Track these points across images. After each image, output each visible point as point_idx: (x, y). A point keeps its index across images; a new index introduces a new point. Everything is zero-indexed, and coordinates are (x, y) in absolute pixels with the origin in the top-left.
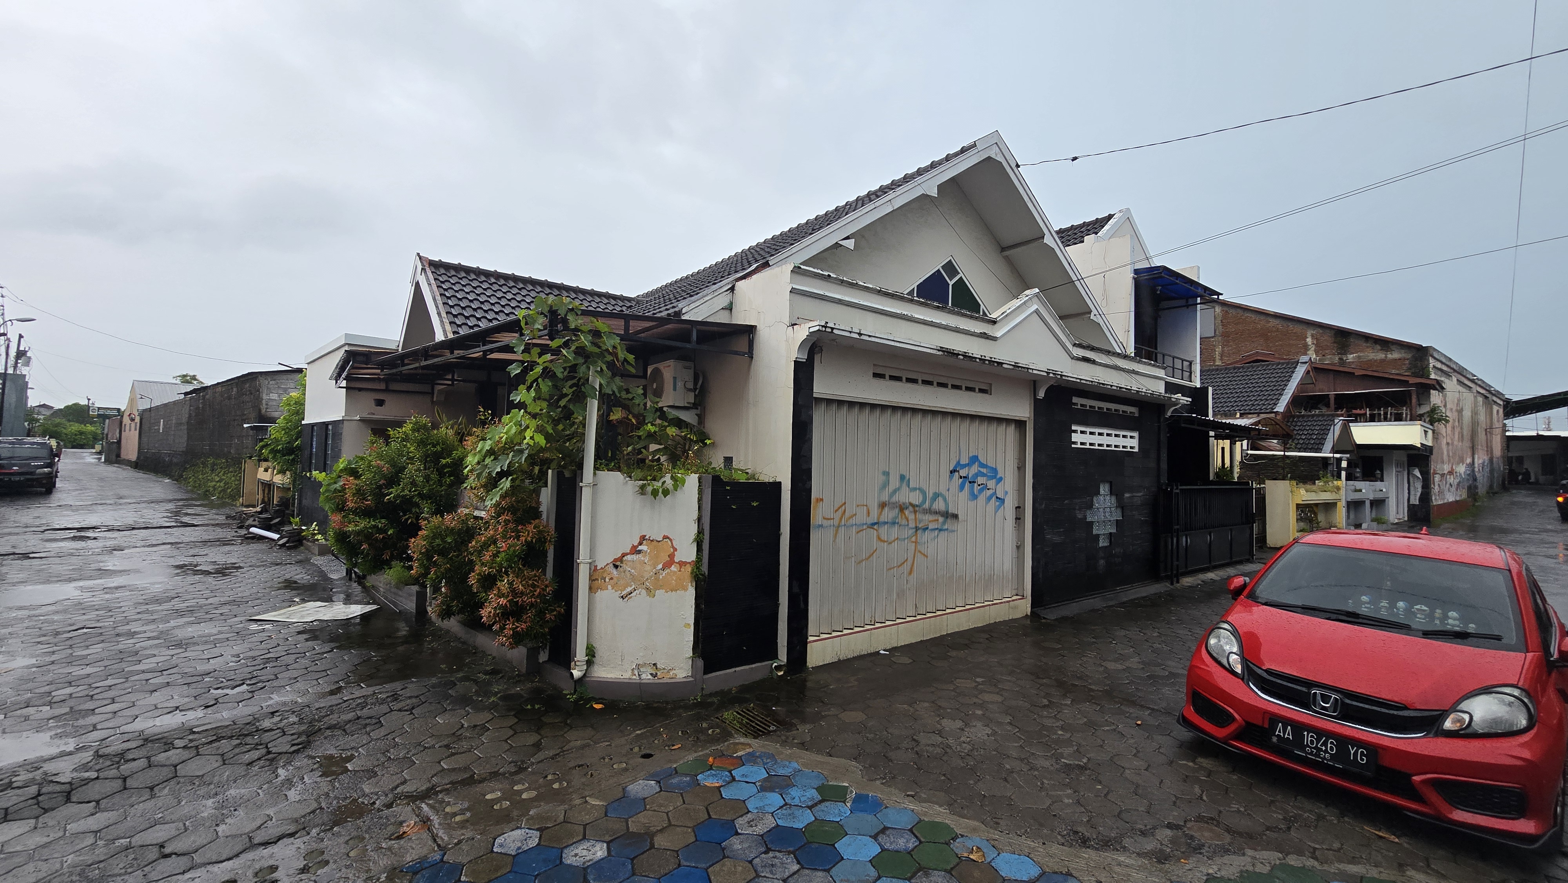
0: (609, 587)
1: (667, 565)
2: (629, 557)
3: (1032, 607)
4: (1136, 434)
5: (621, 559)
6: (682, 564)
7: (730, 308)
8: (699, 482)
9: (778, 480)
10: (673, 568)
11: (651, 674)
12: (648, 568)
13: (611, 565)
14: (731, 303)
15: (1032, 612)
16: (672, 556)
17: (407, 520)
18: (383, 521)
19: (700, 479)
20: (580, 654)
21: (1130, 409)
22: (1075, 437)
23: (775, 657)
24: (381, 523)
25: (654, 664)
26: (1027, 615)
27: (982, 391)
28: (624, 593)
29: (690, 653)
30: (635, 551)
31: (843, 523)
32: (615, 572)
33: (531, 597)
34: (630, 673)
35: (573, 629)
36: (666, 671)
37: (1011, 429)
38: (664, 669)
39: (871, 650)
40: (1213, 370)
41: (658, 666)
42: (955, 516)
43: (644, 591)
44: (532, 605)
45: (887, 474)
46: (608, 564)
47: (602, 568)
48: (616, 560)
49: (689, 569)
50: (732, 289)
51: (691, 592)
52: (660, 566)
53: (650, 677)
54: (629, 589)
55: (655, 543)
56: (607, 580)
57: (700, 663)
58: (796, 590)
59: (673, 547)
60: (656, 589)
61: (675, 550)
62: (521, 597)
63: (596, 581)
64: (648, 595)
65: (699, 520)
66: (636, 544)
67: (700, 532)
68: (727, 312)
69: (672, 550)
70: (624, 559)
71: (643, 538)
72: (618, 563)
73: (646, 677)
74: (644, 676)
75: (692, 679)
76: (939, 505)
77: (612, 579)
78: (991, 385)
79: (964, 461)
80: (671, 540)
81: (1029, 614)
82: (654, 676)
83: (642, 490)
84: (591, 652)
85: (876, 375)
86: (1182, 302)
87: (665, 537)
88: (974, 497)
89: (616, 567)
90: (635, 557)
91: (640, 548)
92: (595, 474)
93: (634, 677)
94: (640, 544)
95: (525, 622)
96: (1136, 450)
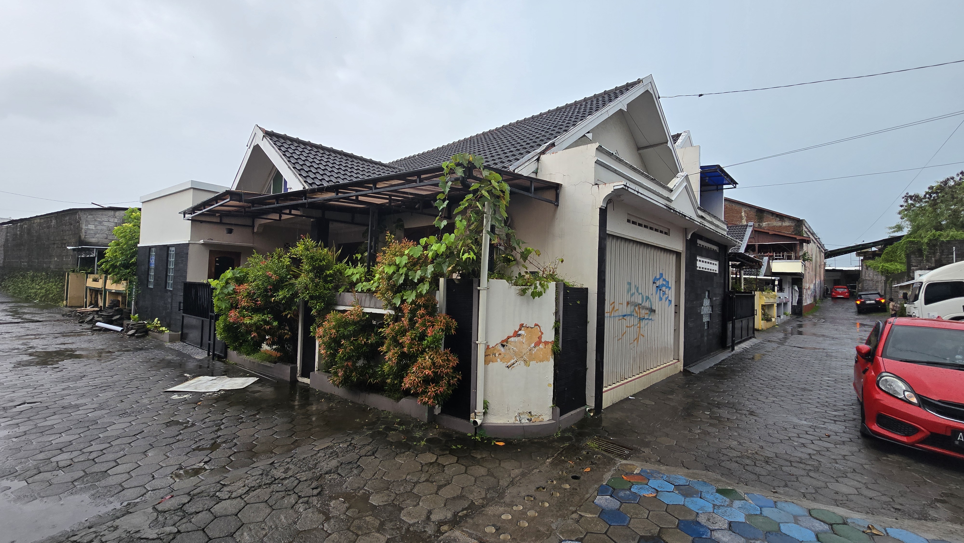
0: (499, 360)
1: (537, 344)
2: (512, 339)
3: (684, 366)
4: (717, 263)
5: (506, 341)
6: (546, 343)
7: (536, 172)
8: (556, 287)
9: (584, 287)
10: (541, 346)
11: (528, 419)
12: (525, 346)
13: (500, 345)
14: (537, 169)
15: (684, 369)
16: (540, 338)
17: (287, 315)
18: (270, 316)
19: (556, 285)
20: (480, 408)
21: (715, 248)
22: (699, 264)
23: (584, 403)
24: (268, 317)
25: (530, 413)
26: (681, 371)
27: (666, 233)
28: (509, 364)
29: (551, 404)
30: (516, 334)
31: (613, 315)
32: (502, 349)
33: (447, 368)
34: (514, 419)
35: (472, 391)
36: (536, 417)
37: (673, 258)
38: (536, 415)
39: (626, 397)
40: (739, 226)
41: (532, 414)
42: (654, 311)
43: (522, 362)
44: (447, 374)
45: (629, 284)
46: (497, 344)
47: (493, 347)
48: (503, 341)
49: (550, 346)
50: (538, 160)
51: (551, 362)
52: (533, 345)
53: (527, 421)
54: (512, 361)
55: (529, 329)
56: (497, 355)
57: (558, 410)
58: (599, 359)
59: (541, 331)
60: (530, 361)
61: (542, 333)
62: (439, 369)
63: (489, 357)
64: (525, 365)
65: (556, 313)
66: (517, 330)
67: (557, 322)
68: (535, 174)
69: (540, 334)
70: (509, 340)
71: (522, 325)
72: (505, 343)
73: (525, 422)
74: (523, 421)
75: (554, 422)
76: (647, 304)
77: (500, 354)
78: (669, 230)
79: (658, 277)
80: (539, 327)
81: (682, 370)
82: (530, 420)
83: (523, 292)
84: (486, 406)
85: (629, 221)
86: (715, 187)
87: (536, 325)
88: (661, 299)
89: (503, 346)
90: (516, 339)
91: (520, 332)
92: (488, 281)
93: (517, 422)
94: (520, 330)
95: (442, 386)
96: (717, 272)
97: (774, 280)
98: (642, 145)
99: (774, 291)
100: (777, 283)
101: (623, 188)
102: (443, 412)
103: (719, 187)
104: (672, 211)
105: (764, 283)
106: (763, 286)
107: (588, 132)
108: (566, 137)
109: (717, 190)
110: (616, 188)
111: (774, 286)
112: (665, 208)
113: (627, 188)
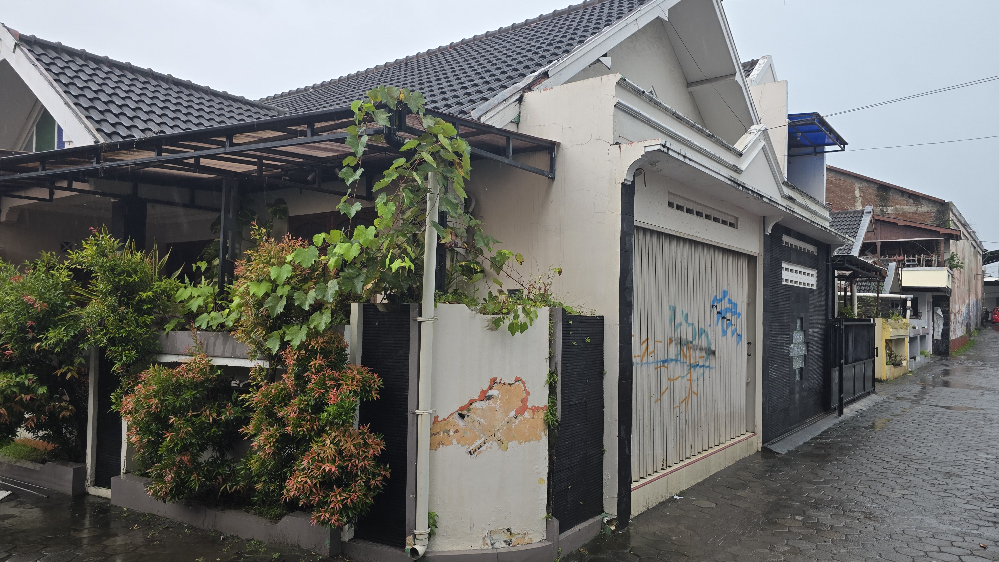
0: (454, 441)
1: (520, 412)
2: (477, 405)
3: (763, 443)
4: (814, 272)
5: (468, 407)
6: (535, 409)
7: (517, 122)
8: (550, 315)
9: (598, 314)
10: (527, 415)
11: (505, 541)
12: (499, 416)
13: (456, 415)
14: (519, 116)
15: (764, 448)
16: (524, 401)
17: (64, 374)
18: (30, 376)
19: (551, 311)
20: (422, 527)
21: (811, 248)
22: (786, 275)
23: (600, 510)
24: (27, 379)
25: (508, 530)
26: (758, 451)
27: (731, 225)
28: (472, 447)
29: (543, 513)
30: (485, 397)
31: (645, 361)
32: (460, 422)
33: (364, 460)
34: (481, 542)
35: (409, 496)
36: (520, 536)
37: (744, 265)
38: (519, 534)
39: (669, 496)
40: (850, 213)
41: (513, 531)
42: (714, 353)
43: (495, 444)
44: (364, 470)
45: (673, 308)
46: (452, 414)
47: (444, 419)
48: (462, 409)
49: (541, 415)
50: (520, 100)
51: (544, 442)
52: (513, 413)
53: (504, 545)
54: (478, 443)
55: (507, 386)
56: (451, 433)
57: (556, 523)
58: (623, 435)
59: (525, 390)
60: (508, 440)
61: (528, 393)
62: (350, 460)
63: (437, 436)
64: (500, 448)
65: (551, 359)
66: (485, 389)
67: (552, 373)
68: (515, 125)
69: (525, 394)
70: (472, 406)
71: (494, 381)
72: (465, 412)
73: (500, 546)
74: (497, 545)
75: (550, 543)
76: (702, 342)
77: (457, 431)
78: (737, 219)
79: (719, 296)
80: (523, 383)
81: (760, 450)
82: (509, 543)
83: (495, 325)
84: (433, 523)
85: (670, 204)
87: (518, 380)
88: (724, 333)
89: (462, 416)
90: (485, 404)
91: (490, 393)
92: (435, 306)
93: (486, 547)
94: (491, 388)
95: (355, 492)
96: (815, 287)
97: (905, 300)
98: (692, 79)
99: (905, 317)
100: (909, 304)
101: (659, 150)
102: (357, 536)
103: (818, 149)
104: (741, 188)
105: (890, 305)
106: (888, 310)
107: (605, 55)
108: (568, 62)
109: (815, 153)
110: (648, 149)
111: (905, 308)
112: (729, 182)
113: (666, 150)
